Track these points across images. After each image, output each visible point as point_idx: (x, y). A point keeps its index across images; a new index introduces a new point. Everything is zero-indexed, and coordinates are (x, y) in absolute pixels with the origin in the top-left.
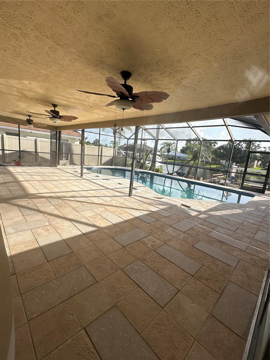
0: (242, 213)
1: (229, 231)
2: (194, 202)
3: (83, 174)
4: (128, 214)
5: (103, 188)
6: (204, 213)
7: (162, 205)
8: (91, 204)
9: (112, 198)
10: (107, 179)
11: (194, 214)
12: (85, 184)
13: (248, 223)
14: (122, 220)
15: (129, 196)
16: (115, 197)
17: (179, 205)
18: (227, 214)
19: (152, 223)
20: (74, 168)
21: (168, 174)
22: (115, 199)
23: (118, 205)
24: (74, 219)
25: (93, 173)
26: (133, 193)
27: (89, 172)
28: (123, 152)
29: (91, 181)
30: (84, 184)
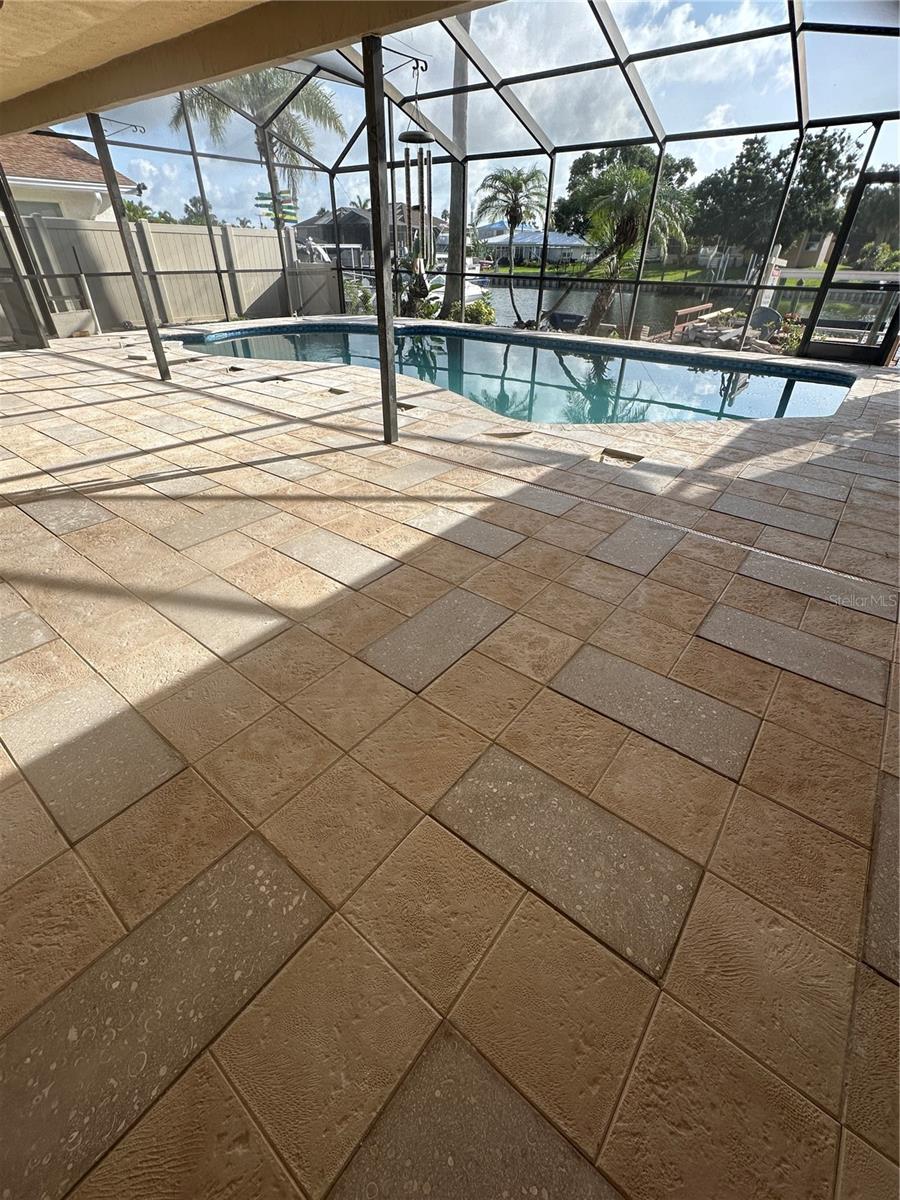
0: (832, 455)
1: (811, 543)
2: (647, 436)
3: (170, 368)
4: (400, 529)
5: (272, 421)
6: (701, 473)
7: (529, 464)
8: (232, 504)
9: (318, 459)
10: (277, 378)
11: (662, 485)
12: (187, 412)
13: (868, 495)
14: (378, 562)
15: (388, 441)
16: (331, 457)
17: (595, 456)
18: (783, 467)
19: (511, 555)
20: (126, 342)
21: (519, 324)
22: (329, 465)
23: (348, 490)
24: (167, 587)
25: (213, 359)
26: (399, 425)
27: (194, 354)
28: (320, 248)
29: (211, 396)
30: (181, 414)
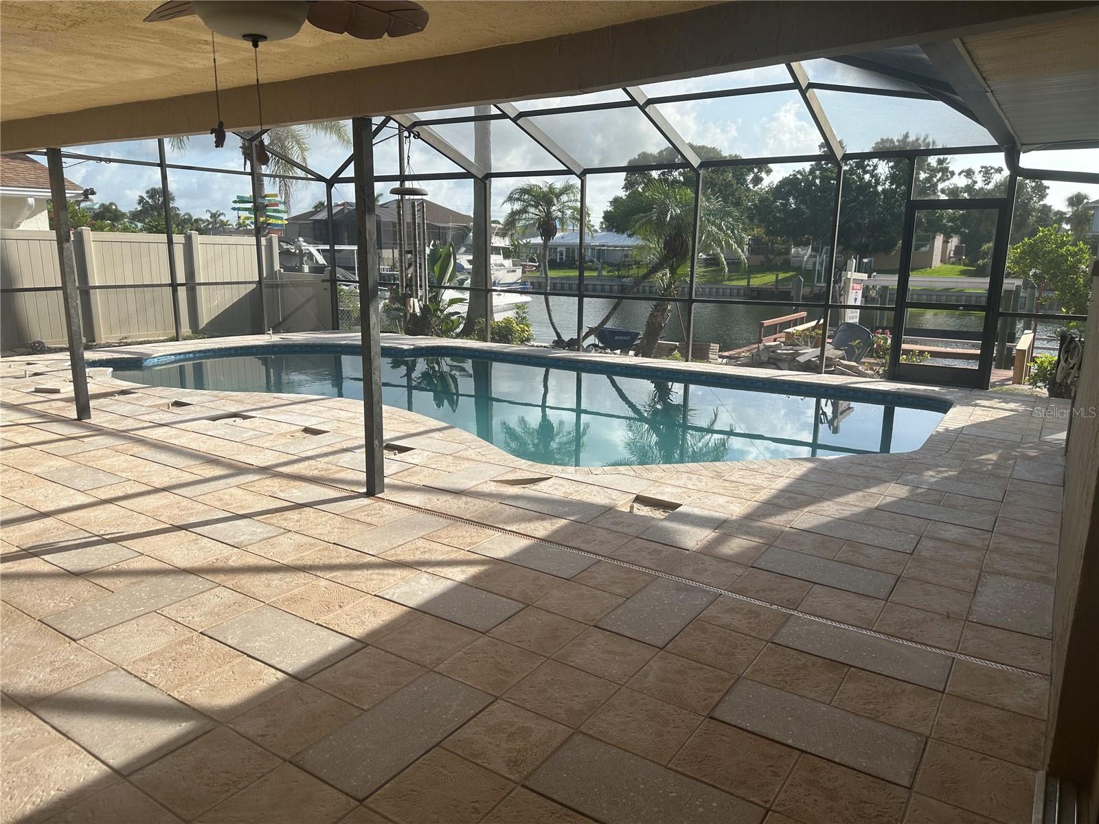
3: (92, 403)
4: (370, 602)
5: (218, 471)
8: (154, 578)
9: (276, 518)
10: (235, 415)
12: (108, 462)
14: (335, 643)
15: (370, 493)
16: (294, 515)
19: (503, 628)
20: (34, 369)
21: (558, 343)
22: (290, 525)
23: (309, 557)
25: (152, 391)
26: (386, 472)
27: (125, 385)
29: (142, 441)
30: (99, 464)
